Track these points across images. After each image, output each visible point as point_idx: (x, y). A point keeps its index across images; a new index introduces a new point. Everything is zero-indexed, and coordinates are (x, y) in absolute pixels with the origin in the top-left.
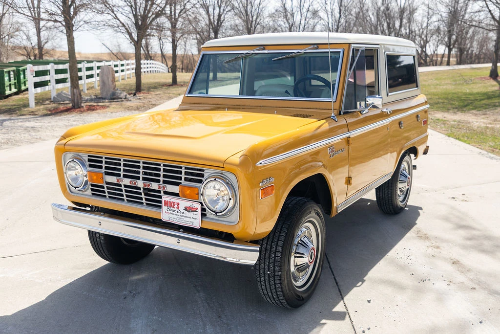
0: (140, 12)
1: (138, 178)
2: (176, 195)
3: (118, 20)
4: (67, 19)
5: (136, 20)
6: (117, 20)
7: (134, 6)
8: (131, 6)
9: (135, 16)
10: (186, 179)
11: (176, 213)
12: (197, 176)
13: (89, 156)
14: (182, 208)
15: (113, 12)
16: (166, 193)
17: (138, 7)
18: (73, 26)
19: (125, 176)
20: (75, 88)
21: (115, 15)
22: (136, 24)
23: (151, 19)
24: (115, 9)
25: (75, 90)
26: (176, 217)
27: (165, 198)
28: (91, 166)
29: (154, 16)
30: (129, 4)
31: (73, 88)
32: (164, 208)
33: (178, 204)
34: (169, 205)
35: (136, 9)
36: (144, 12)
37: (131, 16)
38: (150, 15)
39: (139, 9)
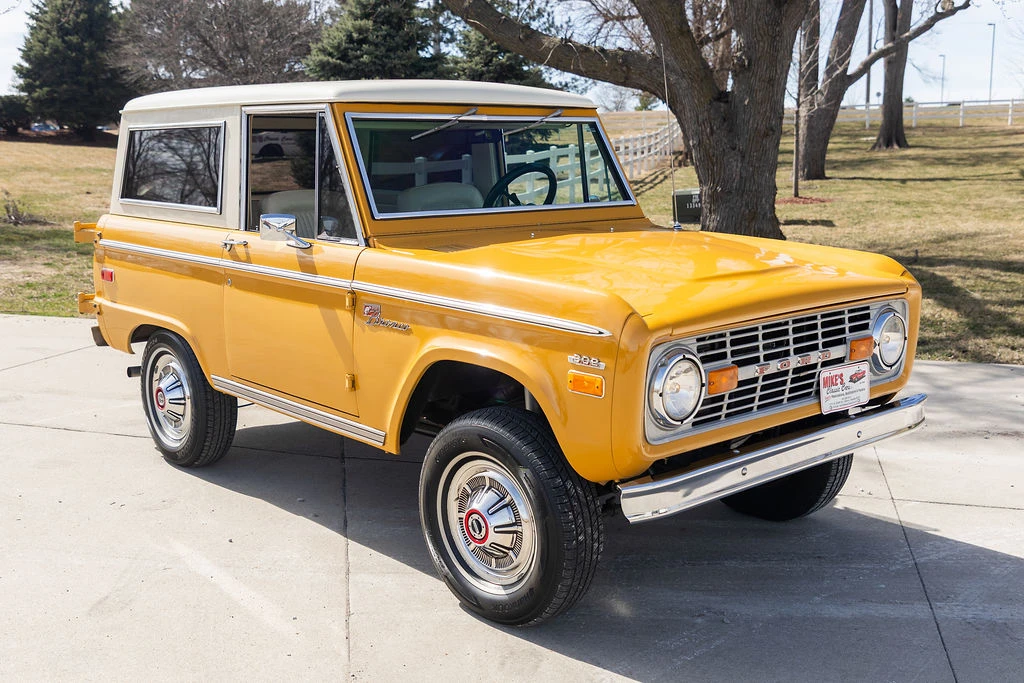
1: (787, 354)
2: (840, 361)
10: (852, 330)
11: (841, 392)
12: (861, 320)
13: (699, 340)
14: (846, 379)
16: (825, 364)
19: (768, 358)
26: (839, 399)
27: (825, 373)
28: (704, 360)
32: (824, 391)
33: (842, 375)
34: (831, 382)
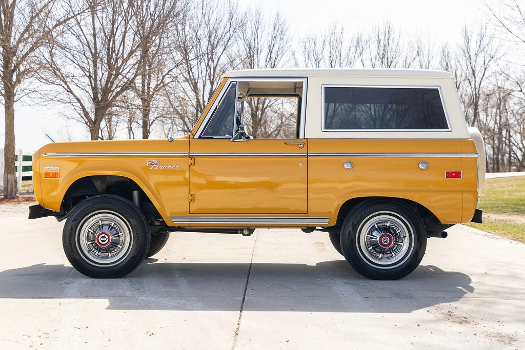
0: (101, 84)
3: (71, 92)
4: (8, 86)
5: (95, 94)
6: (70, 94)
7: (93, 77)
8: (90, 77)
9: (94, 89)
15: (66, 83)
17: (98, 79)
18: (15, 95)
20: (10, 173)
21: (68, 87)
22: (95, 99)
23: (114, 93)
24: (68, 80)
25: (9, 176)
29: (119, 89)
30: (88, 74)
31: (8, 174)
35: (96, 80)
36: (107, 84)
37: (89, 89)
38: (113, 89)
39: (100, 81)
